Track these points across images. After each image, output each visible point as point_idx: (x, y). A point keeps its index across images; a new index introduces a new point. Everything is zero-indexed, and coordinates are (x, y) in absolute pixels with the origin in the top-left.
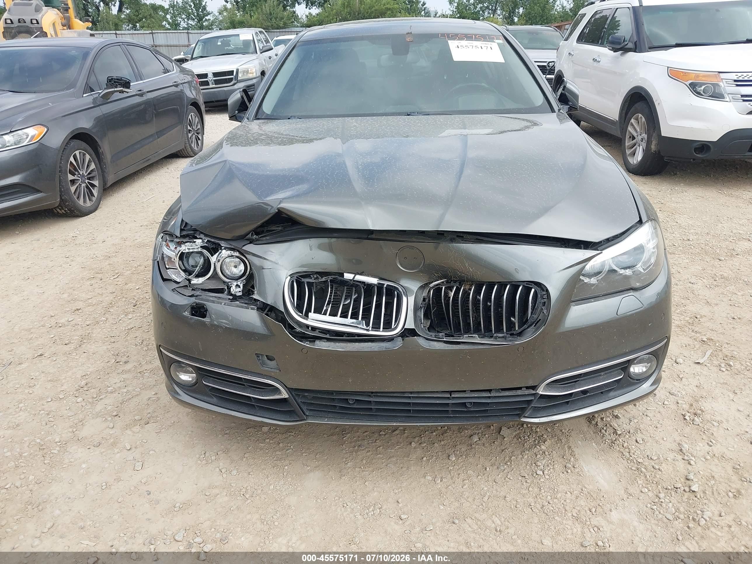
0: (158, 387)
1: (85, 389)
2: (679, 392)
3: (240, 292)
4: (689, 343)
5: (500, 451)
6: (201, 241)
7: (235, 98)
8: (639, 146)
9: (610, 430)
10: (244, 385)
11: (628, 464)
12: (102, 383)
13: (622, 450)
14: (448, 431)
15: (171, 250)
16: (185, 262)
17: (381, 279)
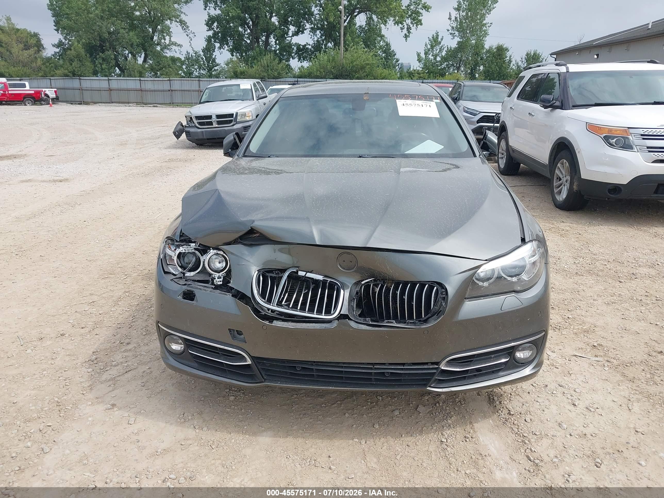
0: (152, 363)
1: (95, 362)
2: (567, 384)
3: (221, 281)
4: (582, 347)
5: (416, 423)
6: (194, 244)
7: (229, 138)
8: (564, 186)
9: (506, 411)
10: (219, 353)
11: (516, 437)
12: (108, 359)
13: (512, 426)
14: (376, 406)
15: (172, 251)
16: (182, 260)
17: (326, 276)
